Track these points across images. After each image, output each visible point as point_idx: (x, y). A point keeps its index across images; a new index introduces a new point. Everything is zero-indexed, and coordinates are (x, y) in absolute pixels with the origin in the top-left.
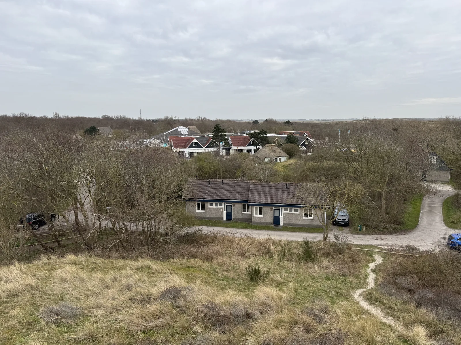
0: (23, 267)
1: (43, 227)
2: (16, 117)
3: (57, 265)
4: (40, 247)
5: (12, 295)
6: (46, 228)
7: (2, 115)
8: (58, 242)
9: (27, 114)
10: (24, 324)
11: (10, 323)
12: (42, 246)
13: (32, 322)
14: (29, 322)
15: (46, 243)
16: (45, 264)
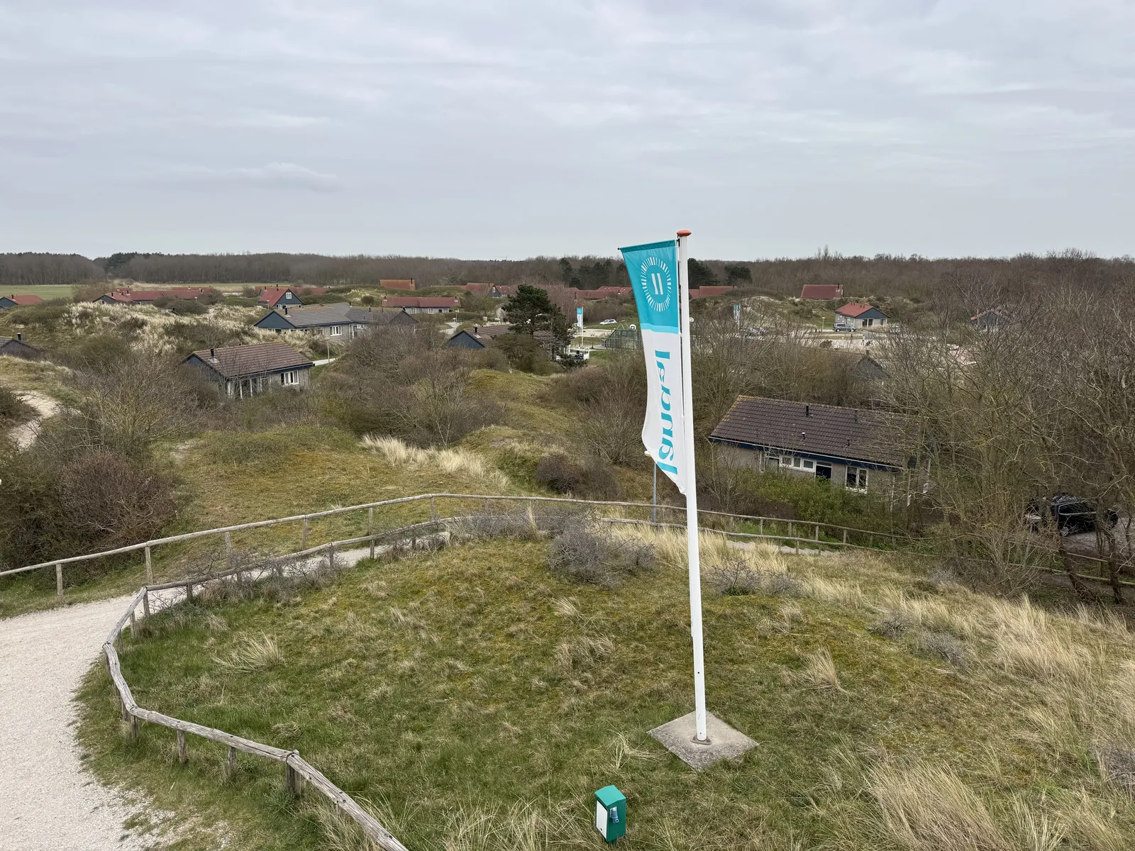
0: (1042, 616)
1: (1079, 537)
2: (1055, 258)
3: (1125, 646)
4: (1069, 583)
5: (1026, 674)
6: (1089, 540)
7: (1023, 254)
8: (1116, 587)
9: (1084, 252)
10: (1058, 757)
11: (1025, 734)
12: (1074, 583)
13: (1076, 761)
14: (1070, 758)
15: (1082, 578)
16: (1091, 630)
